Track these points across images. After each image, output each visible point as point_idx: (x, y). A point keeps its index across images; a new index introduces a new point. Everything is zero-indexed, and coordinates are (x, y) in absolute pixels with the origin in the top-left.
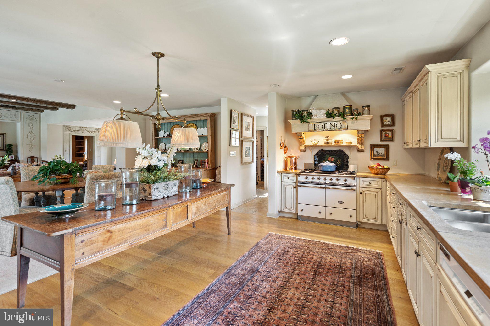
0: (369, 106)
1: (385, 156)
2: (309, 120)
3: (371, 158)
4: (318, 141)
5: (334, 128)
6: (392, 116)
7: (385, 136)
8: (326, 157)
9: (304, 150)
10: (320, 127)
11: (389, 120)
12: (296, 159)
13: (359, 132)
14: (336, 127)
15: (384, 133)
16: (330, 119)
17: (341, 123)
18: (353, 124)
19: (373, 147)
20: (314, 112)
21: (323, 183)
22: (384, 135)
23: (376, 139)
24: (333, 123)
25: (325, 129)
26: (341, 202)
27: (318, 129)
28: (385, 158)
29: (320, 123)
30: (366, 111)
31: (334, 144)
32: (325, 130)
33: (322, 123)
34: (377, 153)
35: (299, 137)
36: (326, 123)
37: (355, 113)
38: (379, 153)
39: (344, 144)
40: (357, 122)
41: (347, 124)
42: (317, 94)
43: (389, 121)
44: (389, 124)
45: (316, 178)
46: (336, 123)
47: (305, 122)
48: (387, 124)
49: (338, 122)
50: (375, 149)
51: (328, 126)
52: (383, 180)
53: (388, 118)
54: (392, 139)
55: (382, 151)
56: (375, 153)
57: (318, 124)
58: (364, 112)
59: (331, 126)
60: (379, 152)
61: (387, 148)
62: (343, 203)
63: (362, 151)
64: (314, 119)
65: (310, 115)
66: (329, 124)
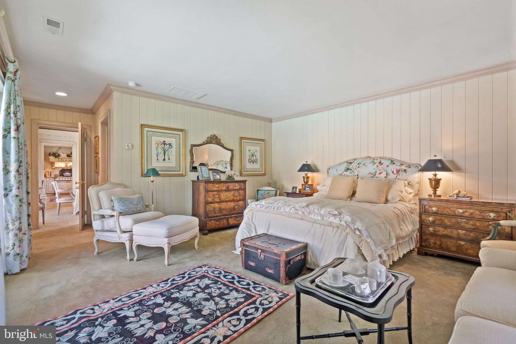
4: (62, 166)
8: (64, 171)
9: (54, 169)
10: (64, 160)
12: (51, 172)
20: (61, 154)
24: (70, 159)
31: (69, 166)
35: (52, 164)
42: (61, 148)
64: (61, 157)
65: (59, 155)
66: (68, 159)
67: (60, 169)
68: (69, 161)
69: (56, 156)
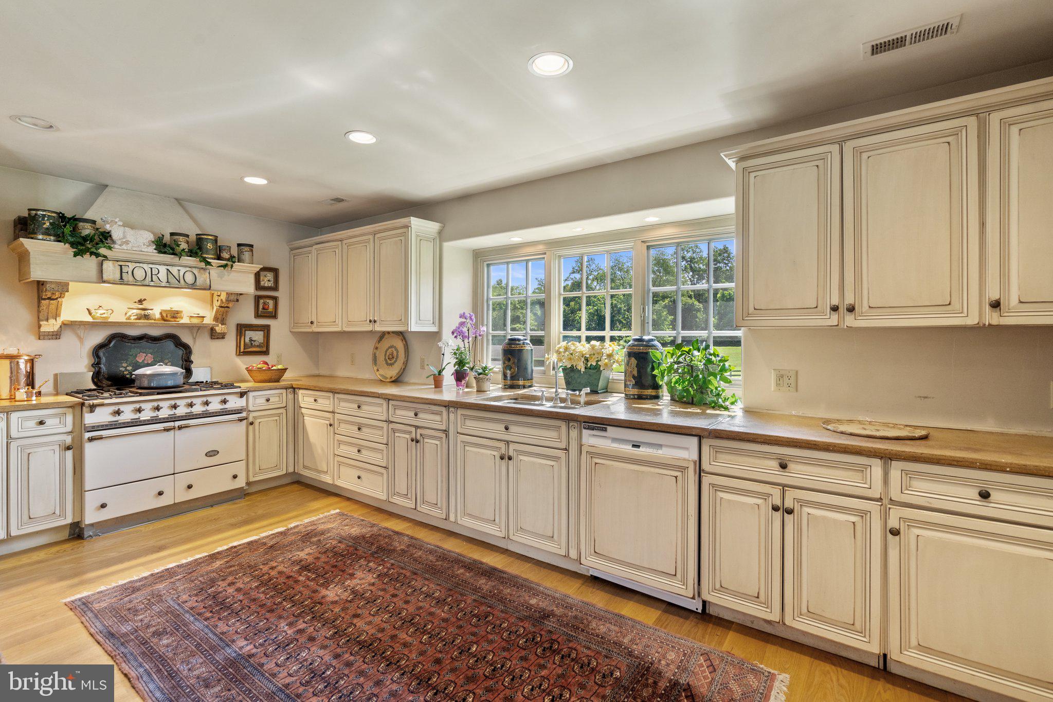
0: (252, 246)
1: (262, 347)
2: (103, 251)
3: (240, 352)
4: (111, 311)
5: (179, 282)
6: (275, 271)
7: (264, 308)
8: (131, 353)
10: (139, 274)
11: (269, 278)
13: (230, 295)
14: (182, 281)
15: (261, 301)
16: (168, 258)
17: (195, 271)
18: (221, 278)
19: (242, 328)
20: (117, 232)
21: (167, 418)
22: (261, 306)
23: (246, 314)
24: (174, 270)
25: (152, 281)
26: (211, 454)
27: (131, 278)
28: (265, 349)
29: (138, 265)
30: (246, 256)
31: (158, 316)
32: (152, 284)
33: (145, 266)
34: (251, 340)
35: (46, 295)
36: (157, 266)
37: (225, 255)
38: (254, 341)
39: (185, 320)
40: (229, 276)
41: (208, 277)
42: (105, 182)
43: (269, 281)
44: (270, 285)
45: (147, 407)
46: (183, 270)
47: (92, 254)
48: (266, 285)
49: (188, 269)
50: (247, 332)
51: (163, 275)
52: (289, 390)
53: (268, 275)
54: (274, 316)
55: (258, 336)
56: (247, 340)
57: (132, 266)
58: (243, 257)
59: (170, 276)
60: (254, 339)
61: (266, 329)
62: (218, 452)
63: (222, 336)
64: (118, 251)
65: (105, 237)
66: (163, 269)
67: (98, 337)
68: (169, 285)
69: (85, 239)
